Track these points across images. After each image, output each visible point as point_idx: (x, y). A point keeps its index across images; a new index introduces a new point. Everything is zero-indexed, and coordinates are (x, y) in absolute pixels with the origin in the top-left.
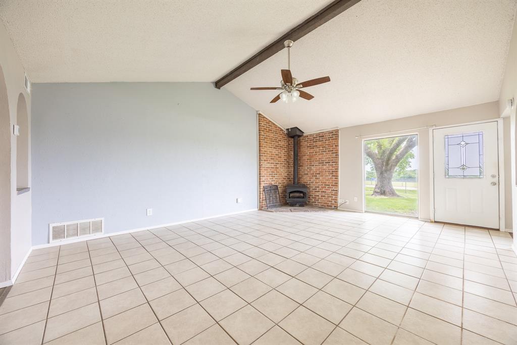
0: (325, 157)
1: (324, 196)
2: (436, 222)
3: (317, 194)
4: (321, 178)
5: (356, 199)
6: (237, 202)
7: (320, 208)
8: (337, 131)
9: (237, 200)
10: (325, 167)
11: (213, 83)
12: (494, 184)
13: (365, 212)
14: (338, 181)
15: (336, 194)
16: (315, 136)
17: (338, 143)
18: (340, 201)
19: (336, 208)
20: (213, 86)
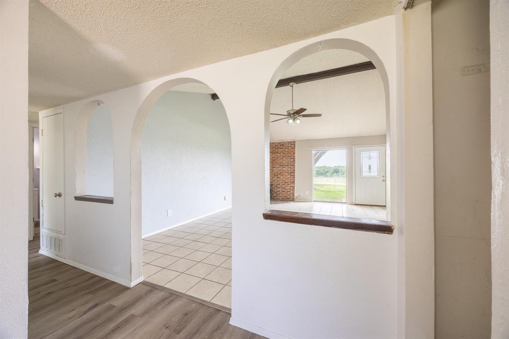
0: (285, 161)
1: (284, 191)
2: (356, 205)
3: (278, 190)
4: (281, 177)
5: (307, 192)
6: (225, 199)
7: (282, 200)
8: (294, 142)
9: (225, 197)
10: (284, 169)
11: (210, 94)
12: (383, 180)
13: (314, 201)
14: (294, 179)
15: (293, 190)
16: (277, 144)
17: (295, 151)
18: (296, 194)
19: (293, 200)
20: (210, 97)
